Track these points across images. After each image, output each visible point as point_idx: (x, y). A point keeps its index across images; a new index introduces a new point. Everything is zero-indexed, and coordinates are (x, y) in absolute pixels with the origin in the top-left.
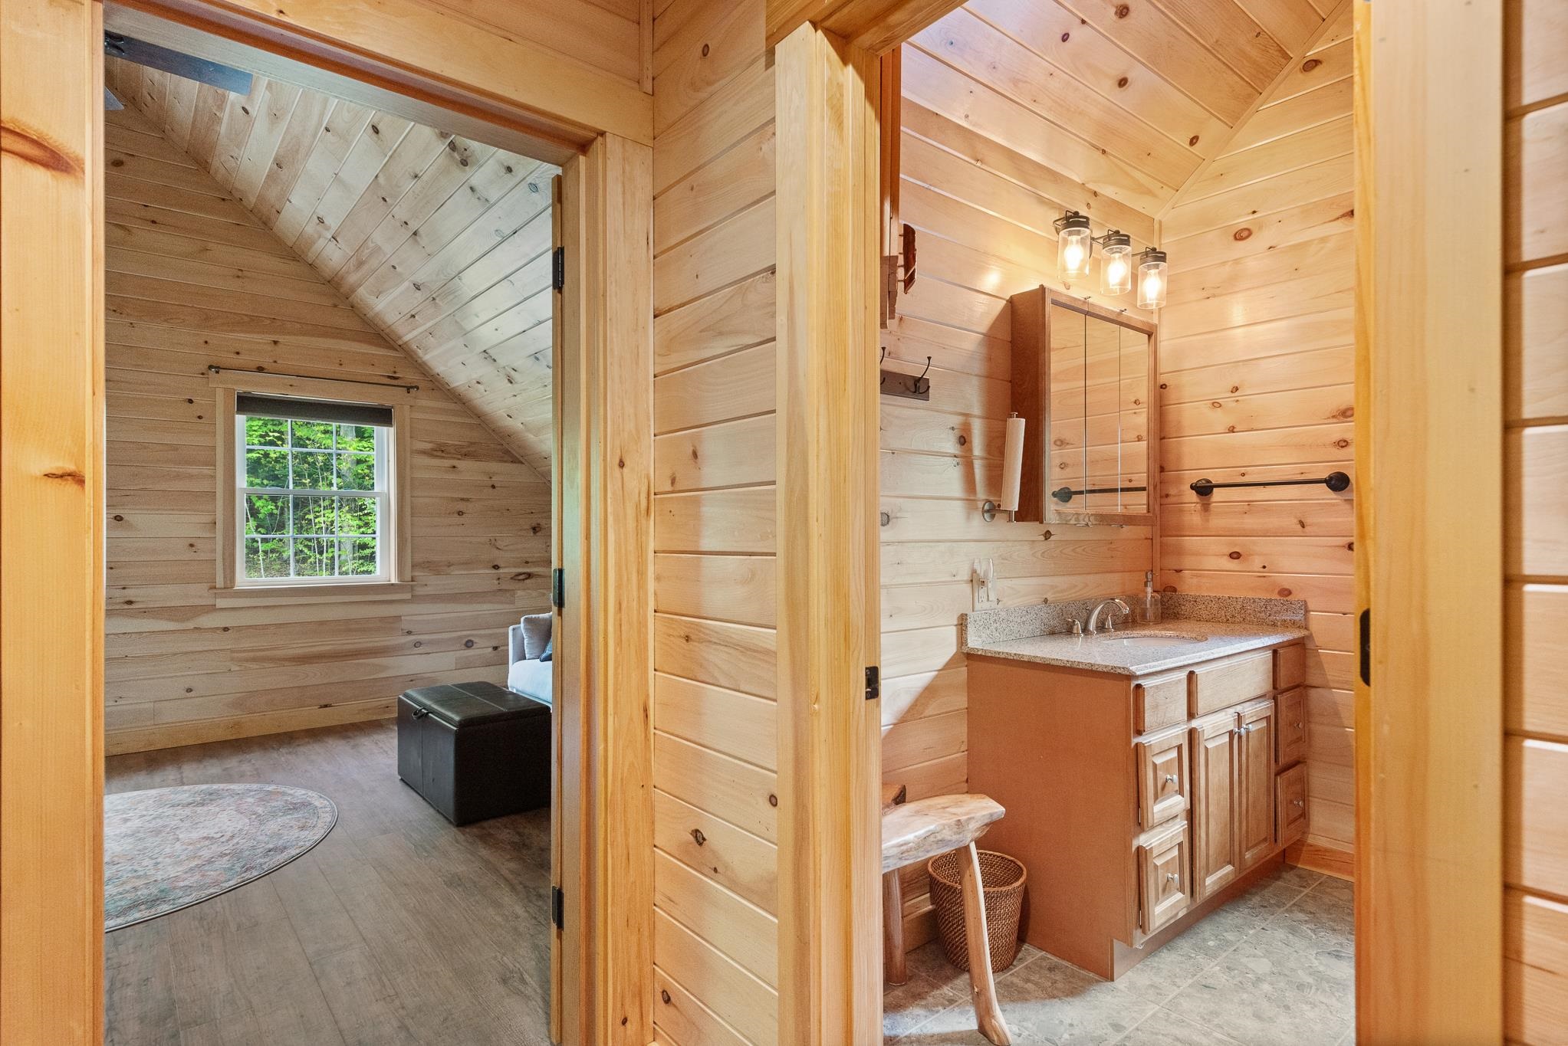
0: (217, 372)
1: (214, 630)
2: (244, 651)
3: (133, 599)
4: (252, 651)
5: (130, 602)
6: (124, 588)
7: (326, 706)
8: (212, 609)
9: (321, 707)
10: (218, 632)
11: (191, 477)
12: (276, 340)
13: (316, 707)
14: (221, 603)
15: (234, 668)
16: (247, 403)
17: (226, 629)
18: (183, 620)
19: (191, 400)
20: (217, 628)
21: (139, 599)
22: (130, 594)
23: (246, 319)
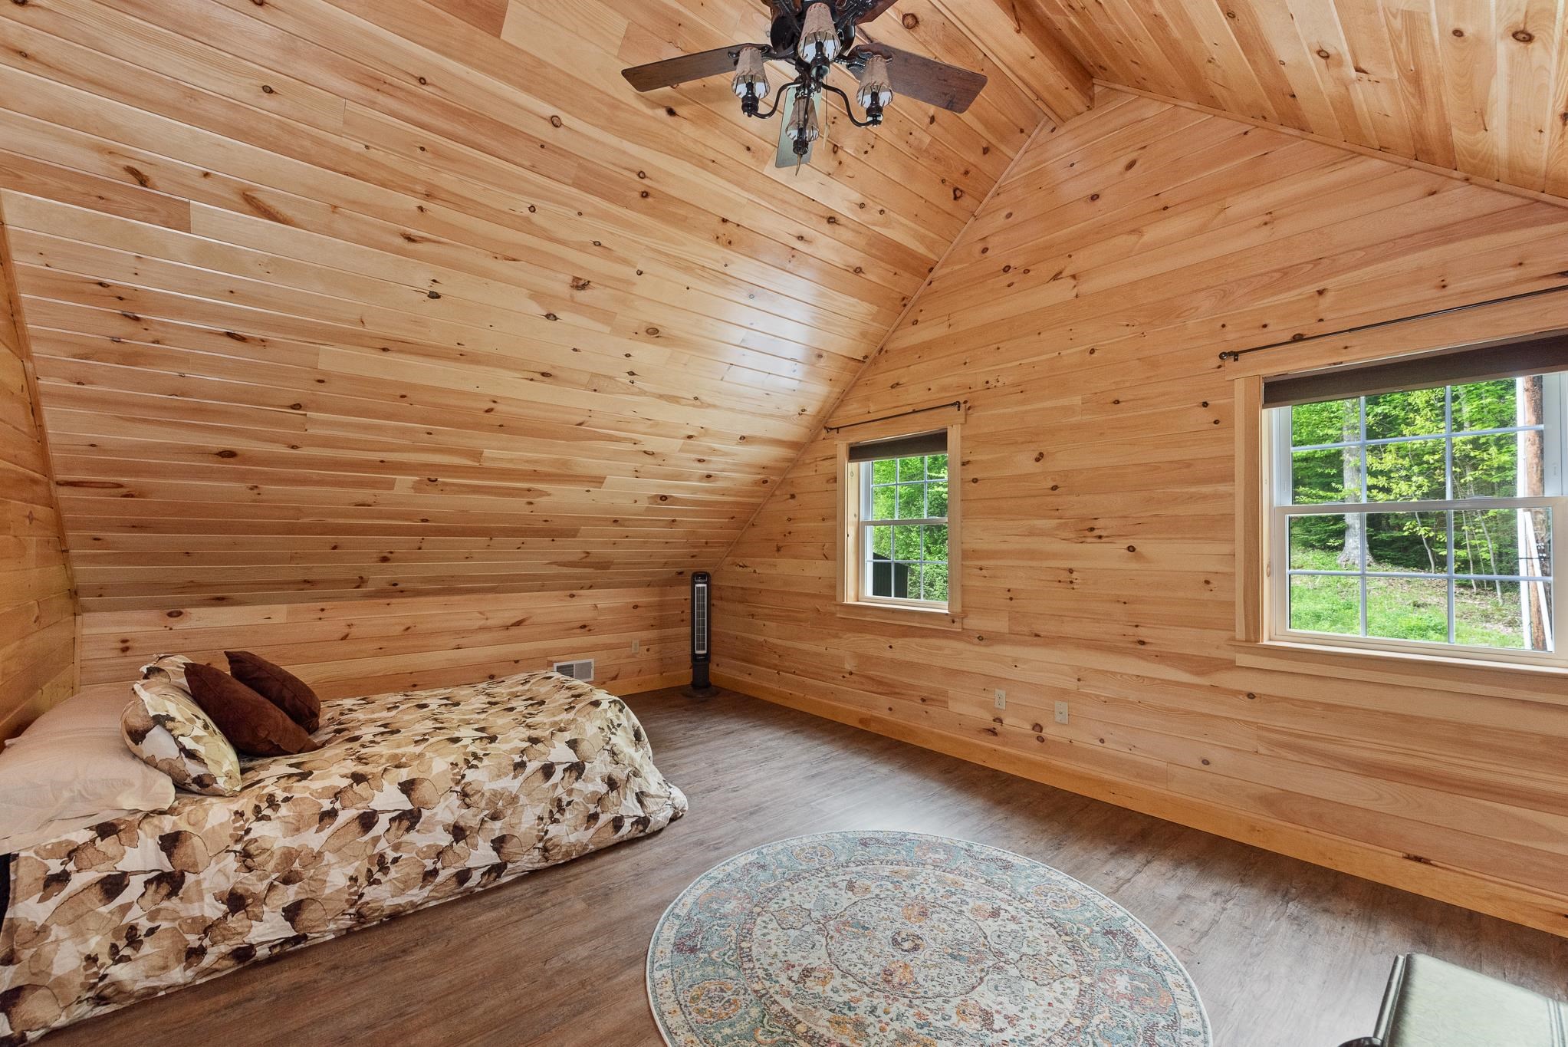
0: (1236, 360)
1: (1236, 693)
2: (1276, 732)
3: (1146, 640)
4: (1291, 734)
5: (1142, 643)
6: (1137, 626)
7: (1418, 859)
8: (1231, 665)
9: (1408, 857)
10: (1241, 697)
11: (1205, 497)
12: (1321, 288)
13: (1401, 854)
14: (1243, 659)
15: (1262, 750)
16: (1278, 391)
17: (1251, 696)
18: (1198, 674)
19: (1206, 403)
20: (1239, 692)
21: (1150, 640)
22: (1143, 633)
23: (1277, 275)
